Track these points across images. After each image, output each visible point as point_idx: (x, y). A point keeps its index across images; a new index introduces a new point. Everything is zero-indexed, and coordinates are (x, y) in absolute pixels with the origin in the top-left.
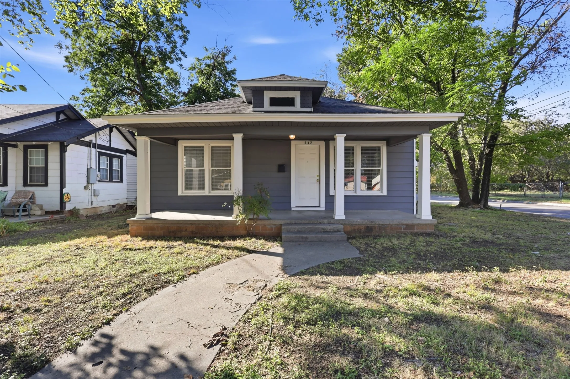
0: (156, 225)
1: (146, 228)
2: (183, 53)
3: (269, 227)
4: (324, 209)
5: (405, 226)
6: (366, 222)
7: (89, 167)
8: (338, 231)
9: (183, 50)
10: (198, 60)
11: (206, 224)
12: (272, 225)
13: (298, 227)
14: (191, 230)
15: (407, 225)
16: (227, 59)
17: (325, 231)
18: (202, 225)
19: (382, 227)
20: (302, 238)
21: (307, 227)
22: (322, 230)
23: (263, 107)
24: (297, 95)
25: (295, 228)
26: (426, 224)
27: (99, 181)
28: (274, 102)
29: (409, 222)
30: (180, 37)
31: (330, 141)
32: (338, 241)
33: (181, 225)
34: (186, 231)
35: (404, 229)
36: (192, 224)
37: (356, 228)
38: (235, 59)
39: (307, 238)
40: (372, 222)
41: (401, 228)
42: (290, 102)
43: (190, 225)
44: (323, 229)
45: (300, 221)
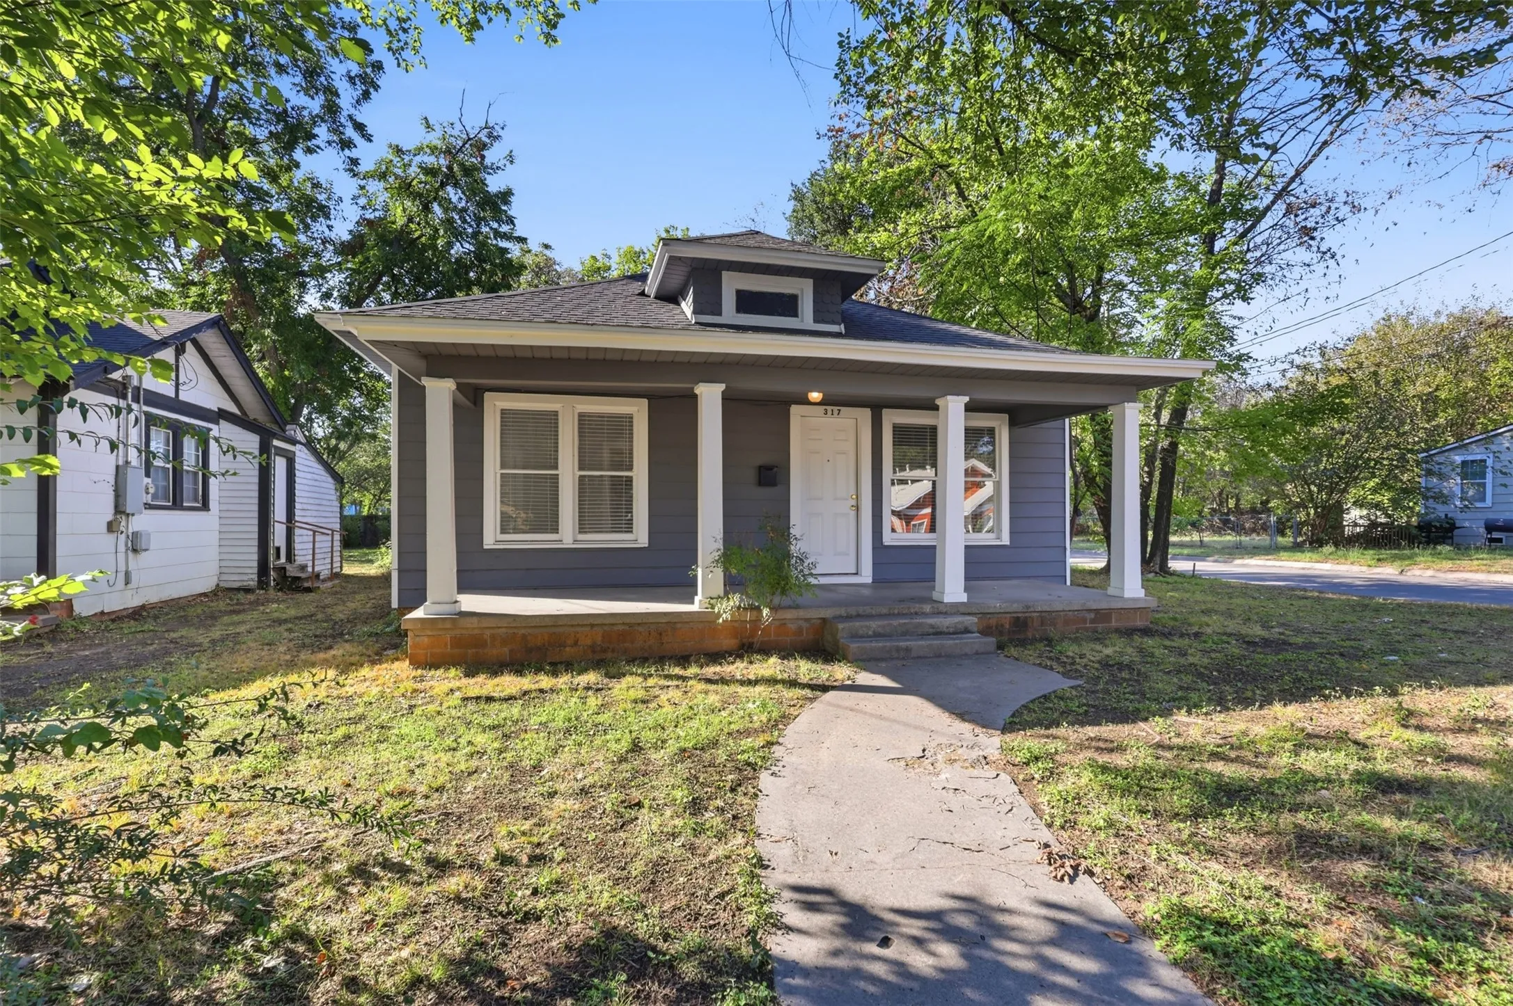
0: (488, 632)
1: (457, 642)
2: (360, 127)
3: (792, 627)
4: (869, 580)
5: (1093, 615)
6: (1015, 607)
7: (121, 463)
8: (967, 631)
9: (360, 119)
10: (399, 151)
11: (631, 625)
12: (800, 622)
13: (874, 625)
14: (589, 642)
15: (1097, 611)
16: (491, 156)
17: (938, 633)
18: (621, 628)
19: (1047, 618)
20: (898, 649)
21: (895, 622)
22: (931, 630)
23: (720, 314)
24: (805, 290)
26: (1136, 610)
27: (149, 506)
28: (747, 302)
29: (1104, 605)
30: (351, 80)
31: (885, 411)
32: (977, 653)
33: (561, 630)
34: (576, 643)
35: (1093, 621)
36: (592, 626)
37: (993, 622)
38: (512, 162)
39: (908, 650)
40: (1028, 607)
41: (1084, 621)
42: (787, 305)
43: (588, 629)
44: (932, 626)
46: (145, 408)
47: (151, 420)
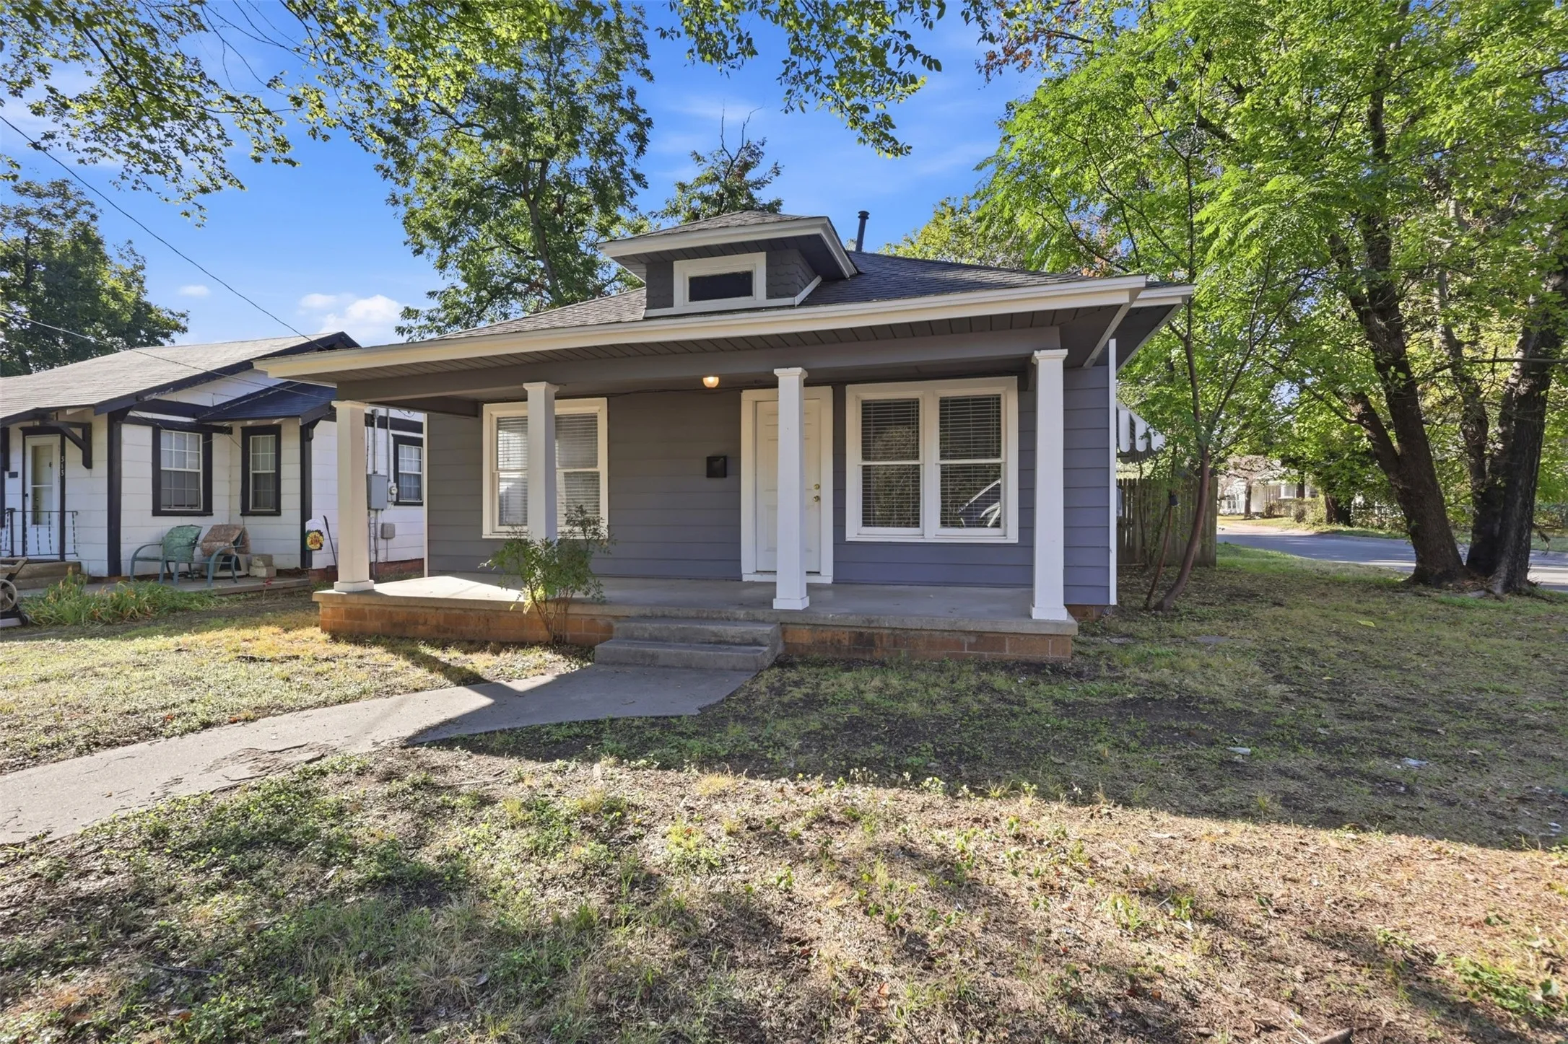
0: (367, 608)
1: (350, 614)
2: (638, 178)
3: (601, 623)
5: (973, 639)
6: (852, 620)
7: (370, 472)
8: (756, 642)
9: (638, 171)
10: (682, 187)
11: (465, 610)
12: (610, 619)
13: (652, 627)
14: (434, 622)
15: (980, 634)
17: (720, 642)
18: (458, 612)
19: (901, 638)
20: (644, 655)
21: (673, 626)
22: (713, 639)
23: (671, 305)
24: (757, 264)
25: (645, 629)
26: (1051, 637)
27: (397, 503)
28: (700, 288)
29: (986, 627)
30: (631, 137)
31: (849, 387)
33: (415, 610)
34: (425, 623)
35: (971, 647)
36: (437, 609)
37: (827, 635)
38: (778, 174)
39: (654, 657)
40: (870, 621)
41: (960, 645)
42: (739, 284)
43: (433, 611)
44: (715, 634)
45: (674, 612)
46: (392, 432)
47: (399, 441)
